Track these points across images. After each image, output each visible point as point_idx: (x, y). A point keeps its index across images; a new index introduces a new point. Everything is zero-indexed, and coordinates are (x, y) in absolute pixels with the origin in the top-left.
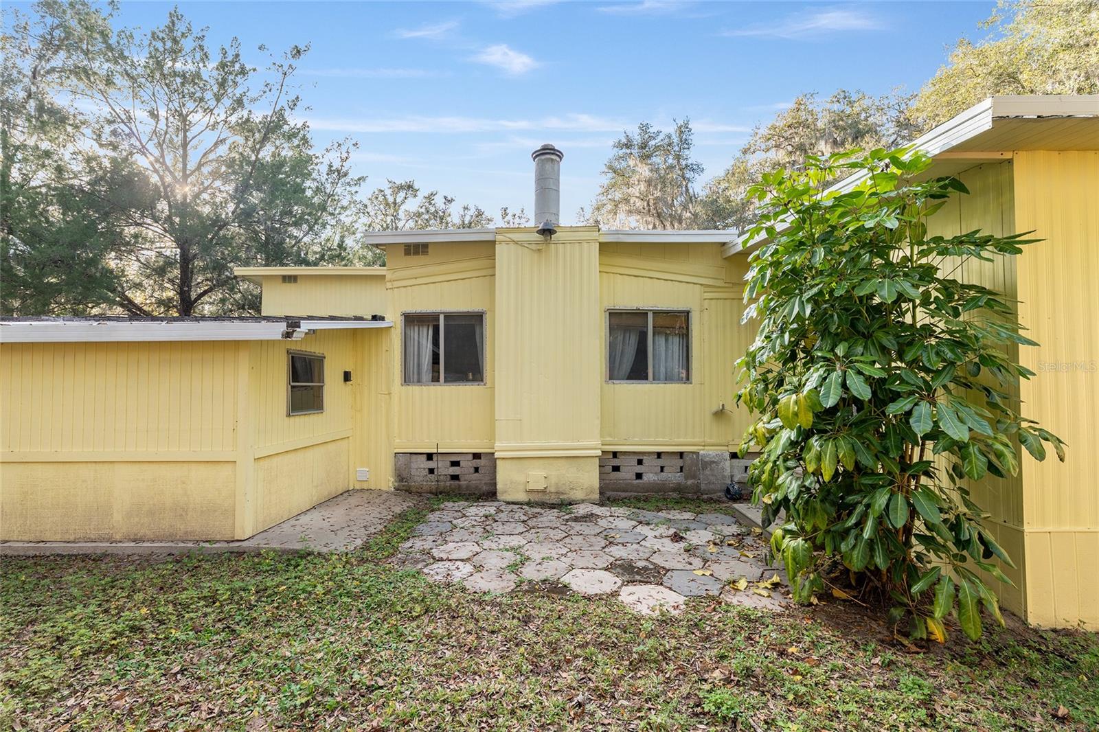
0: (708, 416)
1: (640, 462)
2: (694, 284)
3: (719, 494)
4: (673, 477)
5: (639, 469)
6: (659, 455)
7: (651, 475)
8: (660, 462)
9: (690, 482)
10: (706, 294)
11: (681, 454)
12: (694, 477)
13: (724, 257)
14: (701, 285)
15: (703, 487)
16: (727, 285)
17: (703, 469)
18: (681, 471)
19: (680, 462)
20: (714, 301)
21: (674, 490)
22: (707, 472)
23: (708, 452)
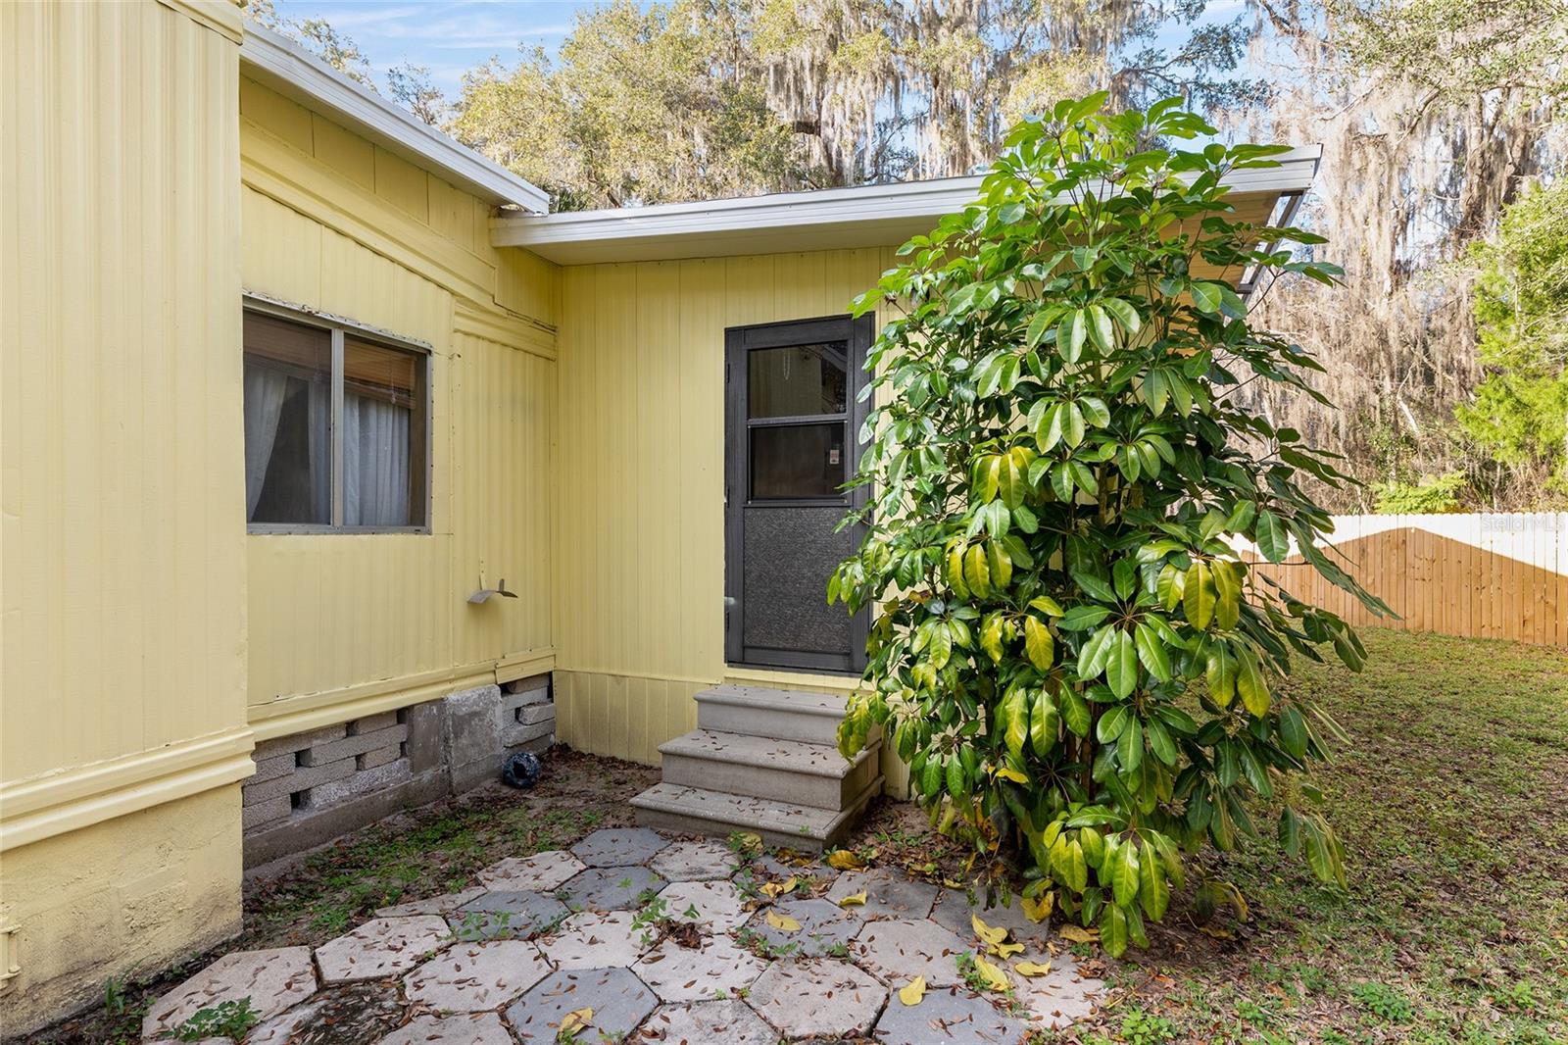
0: (460, 609)
1: (301, 759)
2: (440, 286)
3: (488, 783)
4: (387, 773)
5: (300, 780)
6: (351, 727)
7: (333, 787)
8: (354, 745)
9: (427, 775)
10: (459, 319)
11: (402, 715)
12: (433, 761)
13: (497, 245)
14: (453, 293)
15: (457, 777)
16: (496, 309)
17: (456, 737)
18: (403, 754)
19: (400, 733)
20: (472, 340)
21: (394, 808)
22: (464, 741)
23: (462, 693)
